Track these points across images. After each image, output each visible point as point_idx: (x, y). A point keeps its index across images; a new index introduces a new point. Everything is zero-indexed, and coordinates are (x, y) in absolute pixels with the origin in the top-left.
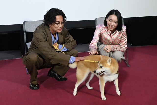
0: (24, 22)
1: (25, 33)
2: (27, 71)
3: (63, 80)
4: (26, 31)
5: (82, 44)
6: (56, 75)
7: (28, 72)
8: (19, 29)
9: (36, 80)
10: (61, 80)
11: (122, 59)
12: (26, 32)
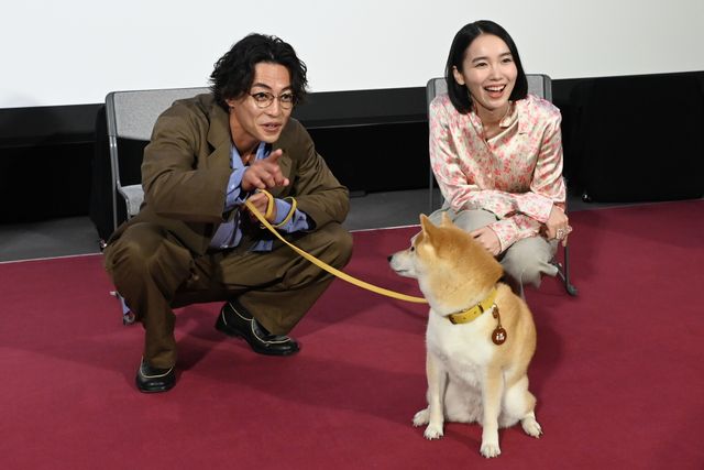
0: (111, 96)
1: (113, 145)
2: (126, 309)
3: (280, 353)
4: (120, 134)
5: (368, 192)
6: (254, 328)
7: (128, 314)
8: (89, 126)
9: (169, 350)
10: (273, 351)
11: (543, 274)
12: (121, 141)
